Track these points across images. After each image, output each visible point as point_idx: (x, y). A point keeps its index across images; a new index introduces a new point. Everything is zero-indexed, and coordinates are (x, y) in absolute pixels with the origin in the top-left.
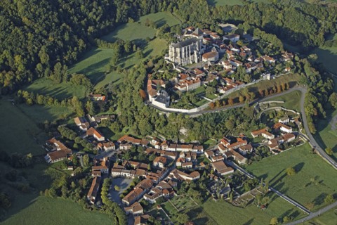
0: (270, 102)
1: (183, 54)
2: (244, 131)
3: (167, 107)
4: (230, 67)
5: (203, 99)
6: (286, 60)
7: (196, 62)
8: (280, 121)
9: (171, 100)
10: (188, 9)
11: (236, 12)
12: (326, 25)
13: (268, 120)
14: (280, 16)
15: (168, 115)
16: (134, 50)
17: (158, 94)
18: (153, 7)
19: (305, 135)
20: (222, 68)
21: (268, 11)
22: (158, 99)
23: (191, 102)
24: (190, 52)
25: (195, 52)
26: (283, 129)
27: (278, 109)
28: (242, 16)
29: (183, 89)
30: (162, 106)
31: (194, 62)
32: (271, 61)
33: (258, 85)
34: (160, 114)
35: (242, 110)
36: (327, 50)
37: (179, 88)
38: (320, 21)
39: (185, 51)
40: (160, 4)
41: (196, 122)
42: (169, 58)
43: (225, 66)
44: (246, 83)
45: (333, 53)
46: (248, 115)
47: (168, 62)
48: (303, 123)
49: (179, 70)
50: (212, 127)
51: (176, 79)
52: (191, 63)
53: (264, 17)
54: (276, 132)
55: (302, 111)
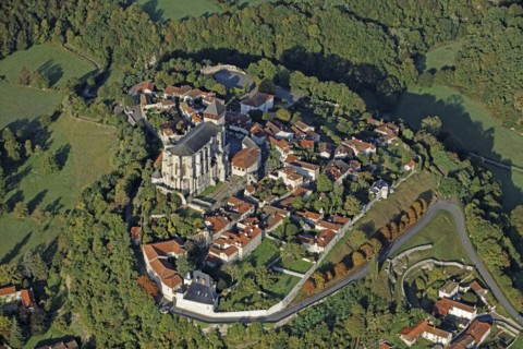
0: (408, 252)
1: (198, 168)
2: (386, 334)
3: (216, 310)
4: (299, 182)
5: (282, 273)
6: (389, 142)
7: (222, 179)
8: (442, 294)
9: (218, 291)
10: (106, 35)
11: (216, 32)
12: (407, 37)
13: (418, 295)
14: (313, 30)
15: (224, 329)
16: (29, 152)
17: (188, 282)
18: (21, 36)
19: (509, 320)
20: (283, 185)
21: (285, 22)
22: (191, 294)
23: (261, 288)
24: (209, 159)
25: (219, 159)
26: (457, 312)
27: (428, 265)
28: (231, 39)
29: (232, 257)
30: (205, 310)
31: (217, 181)
32: (368, 150)
33: (372, 217)
34: (206, 330)
35: (367, 284)
36: (426, 95)
37: (223, 256)
38: (393, 32)
39: (202, 160)
40: (37, 26)
41: (293, 338)
42: (165, 180)
43: (288, 182)
44: (352, 217)
45: (441, 101)
46: (381, 294)
47: (165, 191)
48: (490, 289)
49: (197, 208)
50: (325, 340)
51: (206, 234)
52: (213, 183)
53: (279, 36)
54: (448, 324)
55: (474, 262)
